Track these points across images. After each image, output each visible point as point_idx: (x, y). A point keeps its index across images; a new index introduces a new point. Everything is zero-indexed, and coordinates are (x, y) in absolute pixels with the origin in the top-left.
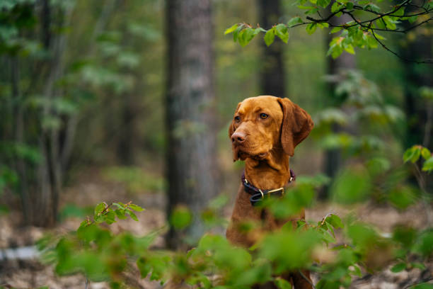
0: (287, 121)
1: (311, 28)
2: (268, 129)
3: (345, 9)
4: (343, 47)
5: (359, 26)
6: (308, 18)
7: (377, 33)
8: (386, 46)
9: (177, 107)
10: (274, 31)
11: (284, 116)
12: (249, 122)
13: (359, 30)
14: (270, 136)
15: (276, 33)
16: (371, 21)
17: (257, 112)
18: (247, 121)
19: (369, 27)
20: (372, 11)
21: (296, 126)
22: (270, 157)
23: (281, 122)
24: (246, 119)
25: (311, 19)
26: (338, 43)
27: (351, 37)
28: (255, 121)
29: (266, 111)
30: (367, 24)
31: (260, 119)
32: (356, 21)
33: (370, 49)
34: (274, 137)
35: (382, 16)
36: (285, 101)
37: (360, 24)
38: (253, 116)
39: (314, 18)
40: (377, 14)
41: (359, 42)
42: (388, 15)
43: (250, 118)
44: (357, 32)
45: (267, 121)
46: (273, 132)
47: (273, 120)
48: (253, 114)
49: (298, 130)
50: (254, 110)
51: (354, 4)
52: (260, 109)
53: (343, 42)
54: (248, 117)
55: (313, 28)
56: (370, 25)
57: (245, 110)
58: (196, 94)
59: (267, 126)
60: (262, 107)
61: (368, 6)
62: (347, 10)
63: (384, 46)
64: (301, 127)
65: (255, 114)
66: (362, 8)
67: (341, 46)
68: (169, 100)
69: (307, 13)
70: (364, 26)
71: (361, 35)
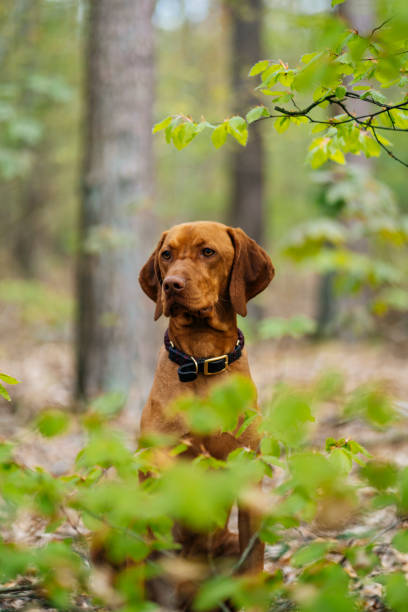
0: (239, 264)
1: (282, 123)
2: (213, 272)
3: (334, 96)
4: (329, 152)
5: (354, 122)
6: (278, 109)
7: (380, 133)
8: (394, 154)
9: (96, 201)
10: (226, 128)
11: (235, 255)
12: (187, 261)
13: (354, 128)
14: (215, 281)
15: (229, 131)
16: (372, 116)
17: (199, 245)
18: (183, 258)
19: (369, 124)
20: (373, 102)
21: (251, 273)
22: (213, 314)
23: (230, 263)
24: (181, 255)
25: (282, 111)
26: (321, 147)
27: (342, 138)
28: (195, 260)
29: (212, 244)
30: (365, 120)
31: (202, 256)
32: (349, 115)
33: (368, 156)
34: (221, 284)
35: (388, 109)
36: (238, 233)
37: (356, 119)
38: (192, 252)
39: (286, 109)
40: (380, 105)
41: (353, 146)
42: (397, 107)
43: (188, 254)
44: (350, 131)
45: (213, 259)
46: (220, 276)
47: (221, 259)
48: (191, 248)
49: (254, 278)
50: (194, 242)
51: (346, 90)
52: (204, 243)
53: (329, 144)
54: (185, 252)
55: (285, 123)
56: (370, 122)
57: (179, 241)
58: (125, 184)
59: (212, 267)
60: (206, 238)
61: (368, 94)
62: (337, 99)
63: (390, 153)
64: (258, 274)
65: (196, 249)
66: (358, 96)
67: (325, 150)
68: (86, 191)
69: (276, 100)
70: (361, 123)
71: (357, 136)
